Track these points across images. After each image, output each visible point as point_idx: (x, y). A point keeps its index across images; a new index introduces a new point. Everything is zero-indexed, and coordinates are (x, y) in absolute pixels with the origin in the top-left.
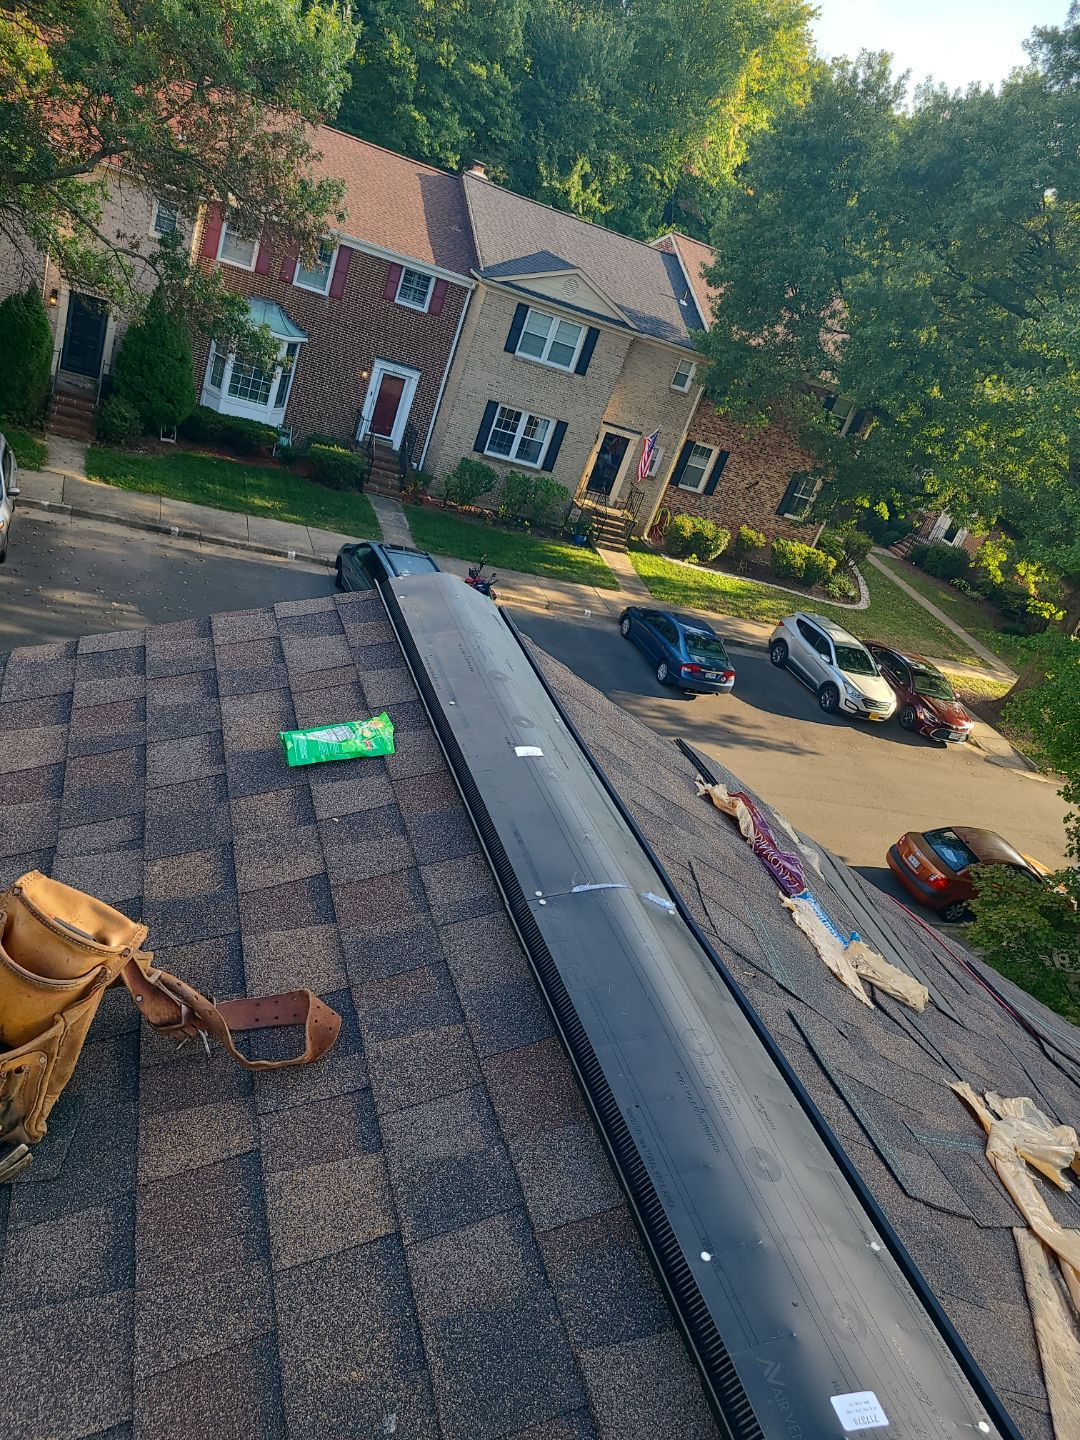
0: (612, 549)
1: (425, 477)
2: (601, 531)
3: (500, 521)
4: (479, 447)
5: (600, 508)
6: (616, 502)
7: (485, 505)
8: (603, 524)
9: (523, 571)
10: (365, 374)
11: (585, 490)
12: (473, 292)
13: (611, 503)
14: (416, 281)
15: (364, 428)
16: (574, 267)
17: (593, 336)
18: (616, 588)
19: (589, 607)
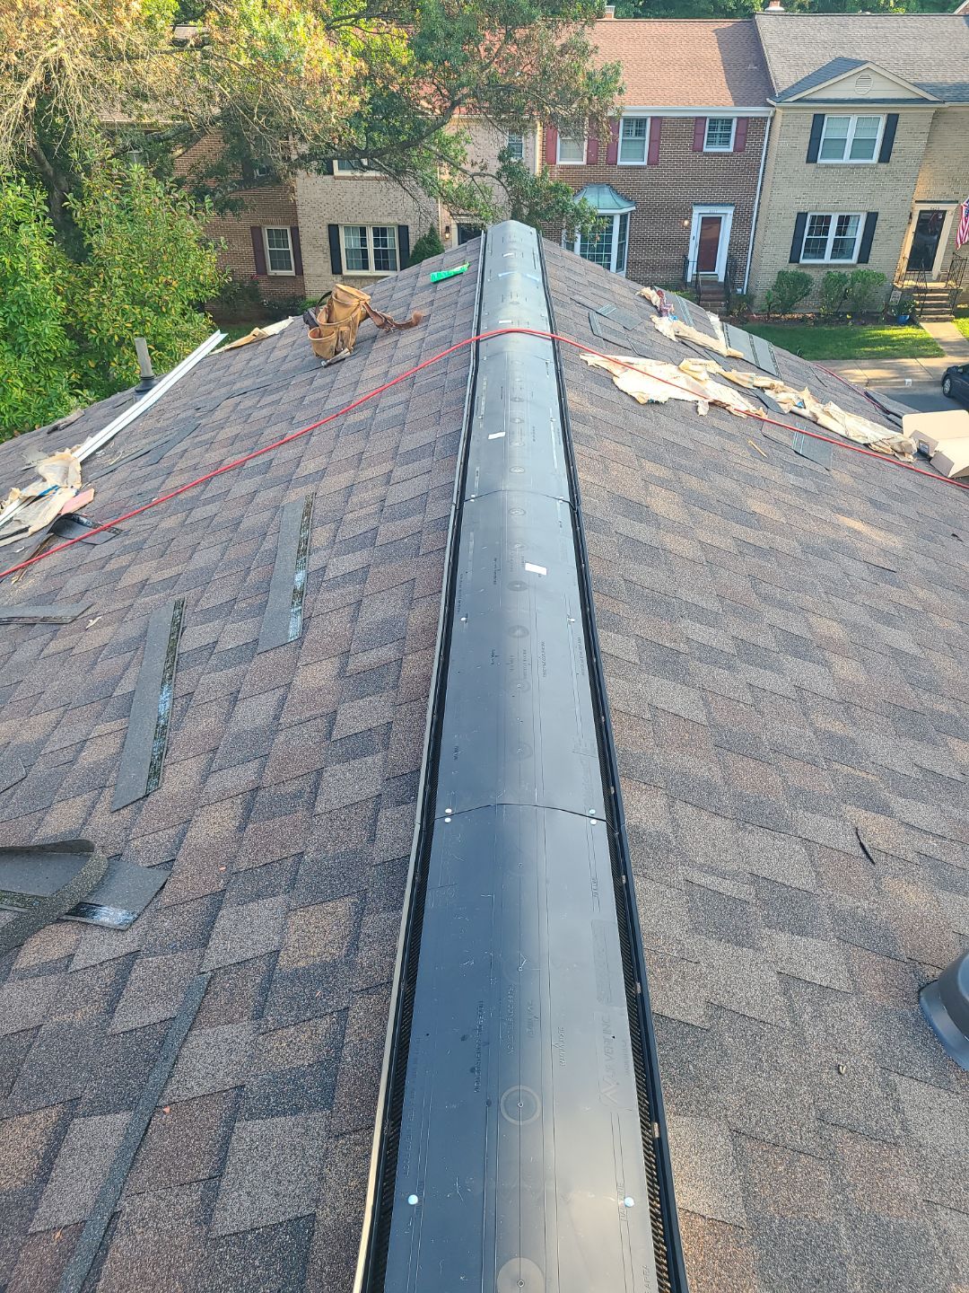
0: (938, 320)
1: (749, 299)
2: (923, 306)
3: (820, 320)
4: (794, 259)
5: (922, 285)
6: (939, 276)
7: (807, 308)
8: (925, 299)
9: (844, 358)
10: (686, 223)
11: (904, 271)
12: (772, 119)
13: (934, 278)
14: (720, 126)
15: (692, 270)
16: (866, 62)
17: (892, 121)
18: (940, 354)
19: (909, 377)
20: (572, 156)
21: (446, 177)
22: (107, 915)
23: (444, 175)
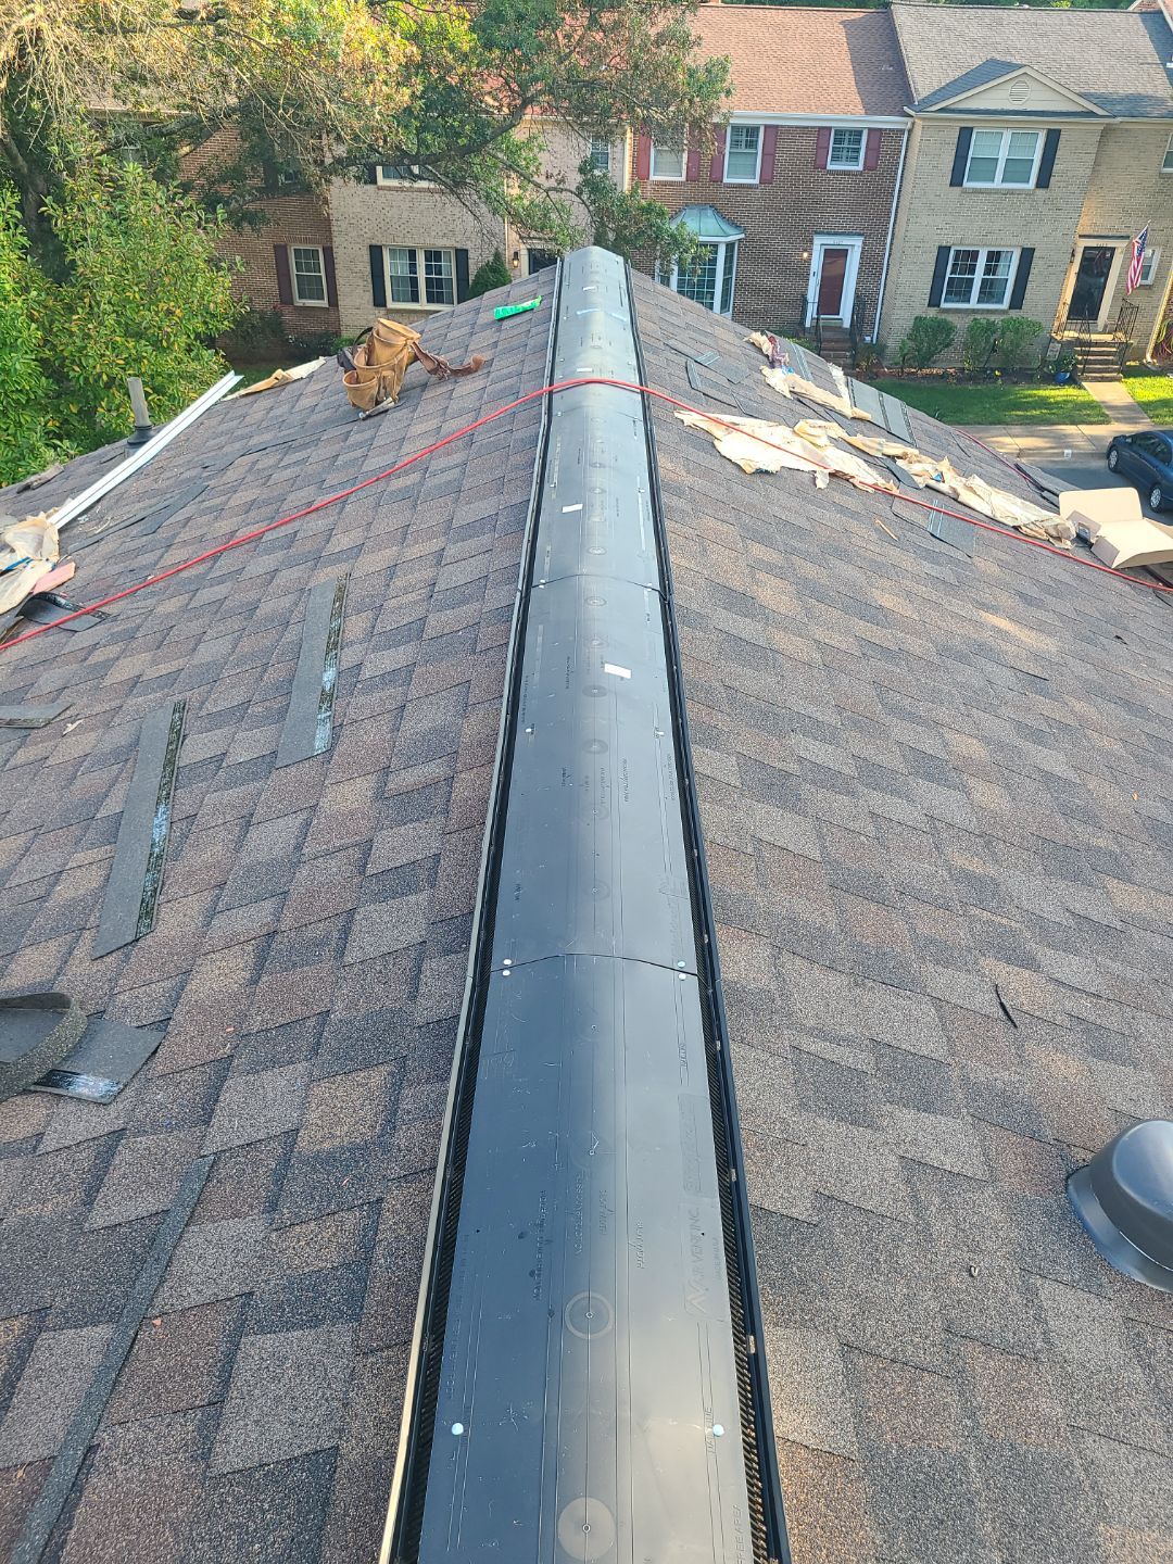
0: (1103, 379)
1: (879, 349)
2: (1087, 362)
3: (964, 377)
4: (934, 302)
5: (1085, 336)
6: (1106, 326)
7: (949, 362)
8: (1088, 353)
9: (991, 424)
10: (805, 255)
11: (1064, 319)
12: (910, 131)
13: (1100, 329)
14: (847, 139)
15: (811, 310)
16: (1021, 66)
17: (1053, 138)
18: (1105, 420)
19: (1067, 447)
20: (669, 170)
21: (515, 192)
22: (86, 1085)
23: (512, 188)
